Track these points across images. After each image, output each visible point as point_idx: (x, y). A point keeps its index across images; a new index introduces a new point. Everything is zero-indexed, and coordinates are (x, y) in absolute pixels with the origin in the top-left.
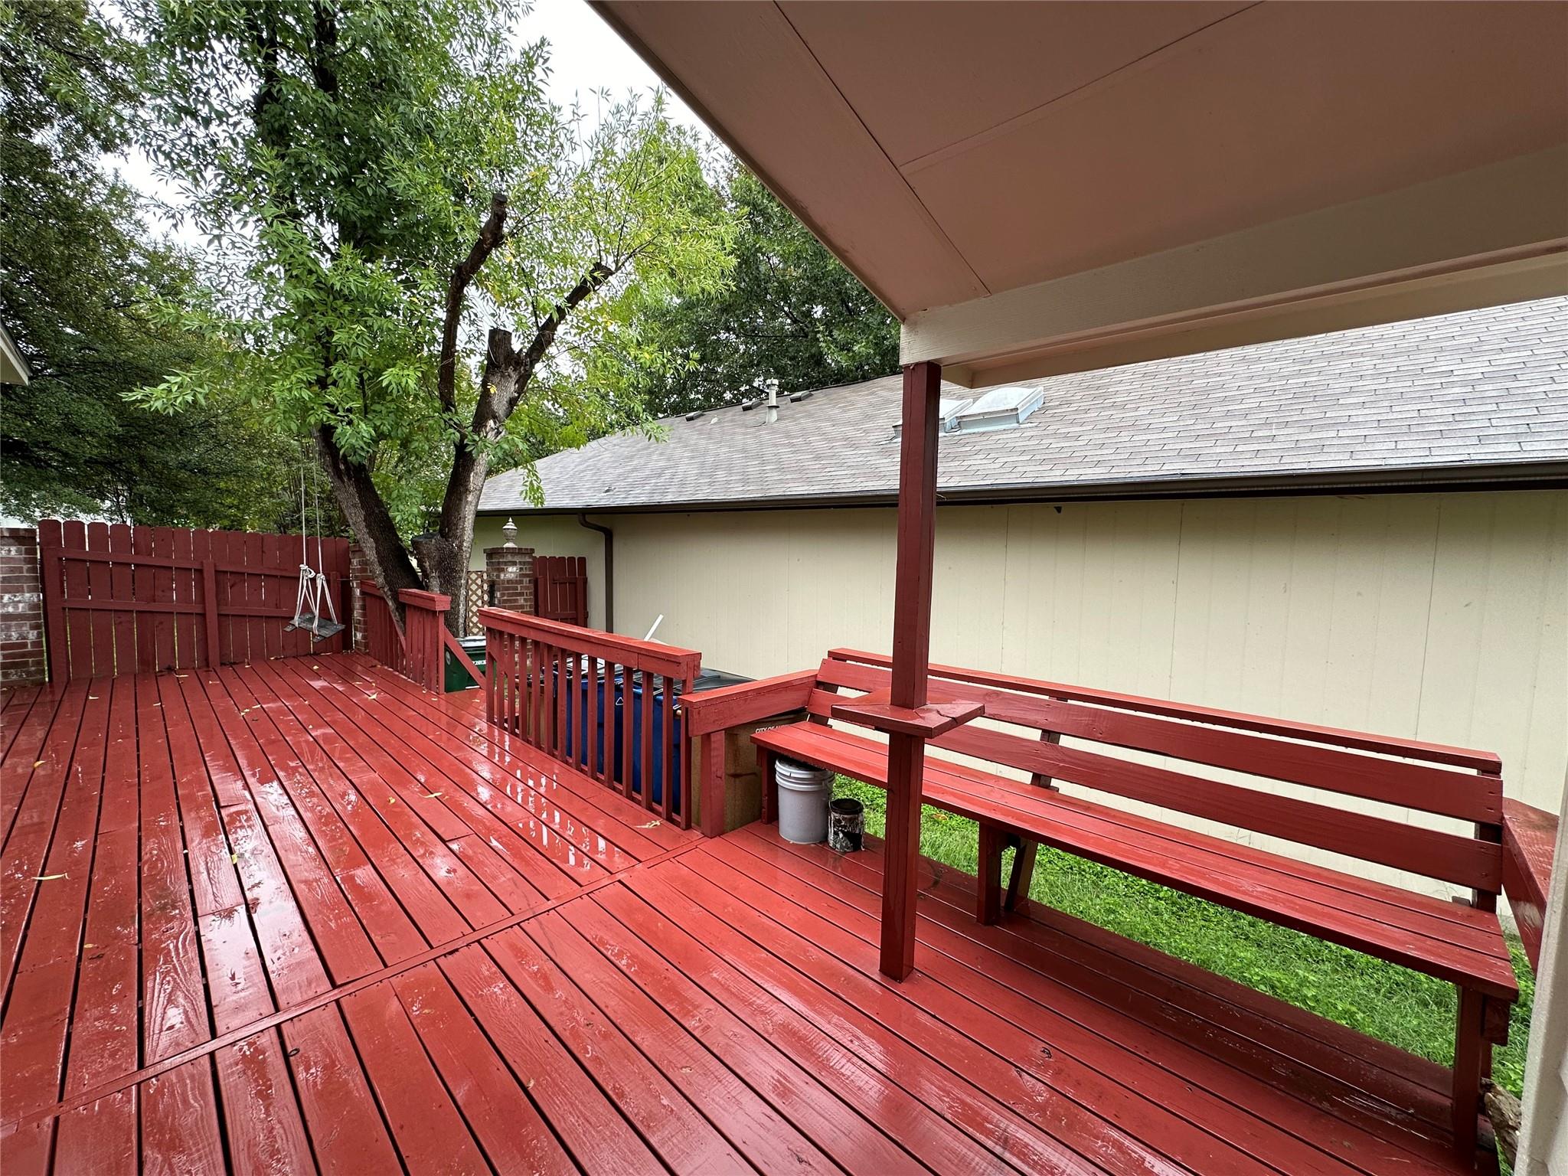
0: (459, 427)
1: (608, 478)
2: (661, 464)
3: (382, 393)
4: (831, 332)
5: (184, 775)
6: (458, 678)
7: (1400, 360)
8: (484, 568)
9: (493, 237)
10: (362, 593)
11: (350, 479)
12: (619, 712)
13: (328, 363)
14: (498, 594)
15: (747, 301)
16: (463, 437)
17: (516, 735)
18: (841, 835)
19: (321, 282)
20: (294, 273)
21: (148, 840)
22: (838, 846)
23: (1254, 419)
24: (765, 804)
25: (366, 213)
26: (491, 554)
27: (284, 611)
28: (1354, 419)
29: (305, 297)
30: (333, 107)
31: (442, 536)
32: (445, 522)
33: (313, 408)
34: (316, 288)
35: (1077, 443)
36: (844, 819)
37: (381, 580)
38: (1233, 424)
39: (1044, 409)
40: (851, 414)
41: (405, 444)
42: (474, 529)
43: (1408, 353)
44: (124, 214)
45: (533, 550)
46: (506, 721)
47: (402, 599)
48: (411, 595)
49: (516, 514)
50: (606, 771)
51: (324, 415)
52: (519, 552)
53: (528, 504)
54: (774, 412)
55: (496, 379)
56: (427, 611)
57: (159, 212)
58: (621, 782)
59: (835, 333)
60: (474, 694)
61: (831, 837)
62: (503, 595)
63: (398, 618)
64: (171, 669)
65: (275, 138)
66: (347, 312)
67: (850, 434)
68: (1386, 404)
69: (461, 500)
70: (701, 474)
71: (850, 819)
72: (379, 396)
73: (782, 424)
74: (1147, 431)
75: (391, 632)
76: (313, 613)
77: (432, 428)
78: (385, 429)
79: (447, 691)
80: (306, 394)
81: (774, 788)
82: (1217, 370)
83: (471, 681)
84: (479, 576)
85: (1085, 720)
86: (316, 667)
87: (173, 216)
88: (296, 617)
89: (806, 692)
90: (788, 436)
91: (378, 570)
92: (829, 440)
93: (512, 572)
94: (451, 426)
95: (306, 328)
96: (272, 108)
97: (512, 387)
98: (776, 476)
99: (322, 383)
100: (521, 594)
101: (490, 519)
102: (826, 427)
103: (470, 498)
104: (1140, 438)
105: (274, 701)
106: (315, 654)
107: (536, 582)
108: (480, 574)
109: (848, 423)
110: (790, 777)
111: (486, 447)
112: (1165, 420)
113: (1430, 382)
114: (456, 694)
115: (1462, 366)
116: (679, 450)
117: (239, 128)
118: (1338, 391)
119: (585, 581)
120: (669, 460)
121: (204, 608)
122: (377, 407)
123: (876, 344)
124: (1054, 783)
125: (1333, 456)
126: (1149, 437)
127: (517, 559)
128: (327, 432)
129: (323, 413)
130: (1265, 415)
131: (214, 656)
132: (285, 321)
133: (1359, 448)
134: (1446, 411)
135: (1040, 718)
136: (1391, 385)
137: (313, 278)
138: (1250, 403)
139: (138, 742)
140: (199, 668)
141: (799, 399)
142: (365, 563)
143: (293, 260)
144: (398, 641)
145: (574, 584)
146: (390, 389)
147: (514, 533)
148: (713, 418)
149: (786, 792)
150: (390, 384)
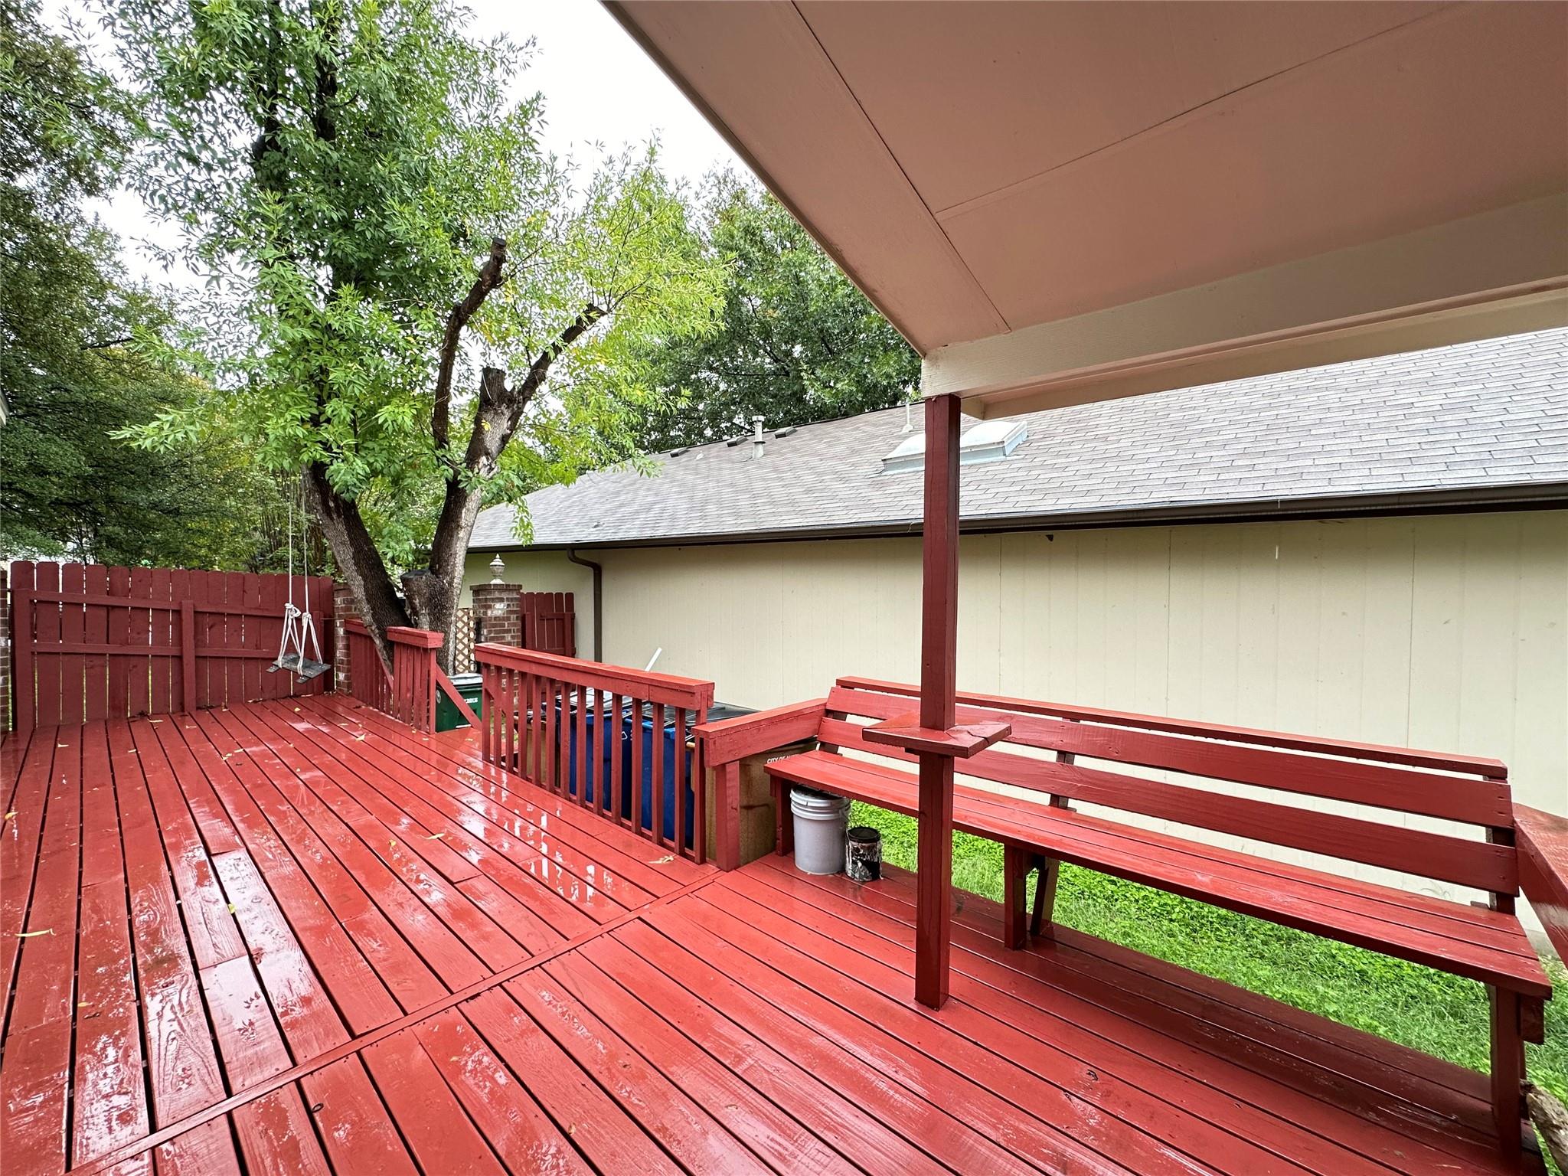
0: (451, 463)
1: (595, 514)
2: (649, 499)
3: (375, 431)
4: (814, 370)
5: (167, 823)
6: (449, 717)
7: (1363, 394)
8: (470, 606)
9: (492, 277)
10: (347, 632)
11: (339, 516)
12: (627, 747)
13: (321, 402)
14: (485, 632)
15: (730, 341)
16: (457, 473)
17: (514, 773)
18: (860, 864)
19: (317, 322)
20: (291, 313)
21: (136, 891)
22: (857, 875)
23: (1232, 449)
24: (780, 835)
25: (364, 256)
26: (477, 591)
27: (265, 652)
28: (1327, 448)
29: (303, 337)
30: (335, 155)
31: (433, 573)
32: (435, 559)
33: (306, 446)
34: (313, 327)
35: (1064, 474)
36: (862, 847)
37: (368, 618)
38: (1213, 454)
39: (1028, 442)
40: (837, 448)
41: (396, 481)
42: (465, 566)
43: (1368, 387)
44: (104, 256)
45: (520, 587)
46: (503, 759)
47: (391, 637)
48: (400, 632)
49: (504, 551)
50: (613, 806)
51: (318, 453)
52: (507, 588)
53: (517, 541)
54: (760, 446)
55: (489, 416)
56: (418, 648)
57: (150, 254)
58: (629, 819)
59: (818, 371)
60: (465, 733)
61: (849, 866)
62: (490, 632)
63: (386, 657)
64: (143, 714)
65: (273, 184)
66: (343, 352)
67: (839, 468)
68: (1355, 434)
69: (452, 536)
70: (691, 509)
71: (869, 848)
72: (371, 433)
73: (769, 459)
74: (1131, 462)
75: (377, 672)
76: (297, 653)
77: (425, 465)
78: (378, 466)
79: (438, 730)
80: (300, 432)
81: (789, 817)
82: (1192, 404)
83: (462, 719)
84: (465, 614)
85: (1100, 739)
86: (297, 710)
87: (164, 258)
88: (280, 658)
89: (816, 721)
90: (776, 470)
91: (366, 608)
92: (818, 474)
93: (499, 609)
94: (444, 463)
95: (301, 367)
96: (272, 155)
97: (505, 425)
98: (768, 509)
99: (315, 421)
100: (508, 631)
101: (479, 556)
102: (814, 461)
103: (462, 534)
104: (1126, 468)
105: (257, 745)
106: (295, 695)
107: (523, 619)
108: (466, 610)
109: (835, 457)
110: (806, 806)
111: (480, 483)
112: (1147, 451)
113: (1393, 413)
114: (447, 733)
115: (1421, 399)
116: (666, 486)
117: (235, 174)
118: (1308, 422)
119: (573, 617)
120: (656, 495)
121: (181, 651)
122: (370, 445)
123: (858, 382)
124: (1072, 803)
125: (1312, 483)
126: (1134, 467)
127: (505, 595)
128: (318, 469)
129: (316, 450)
130: (1243, 446)
131: (190, 700)
132: (280, 360)
133: (1336, 474)
134: (1412, 440)
135: (1055, 739)
136: (1357, 417)
137: (310, 319)
138: (1227, 434)
139: (115, 789)
140: (173, 713)
141: (784, 435)
142: (351, 601)
143: (291, 300)
144: (385, 681)
145: (561, 619)
146: (386, 426)
147: (501, 570)
148: (698, 453)
149: (803, 822)
150: (386, 421)
